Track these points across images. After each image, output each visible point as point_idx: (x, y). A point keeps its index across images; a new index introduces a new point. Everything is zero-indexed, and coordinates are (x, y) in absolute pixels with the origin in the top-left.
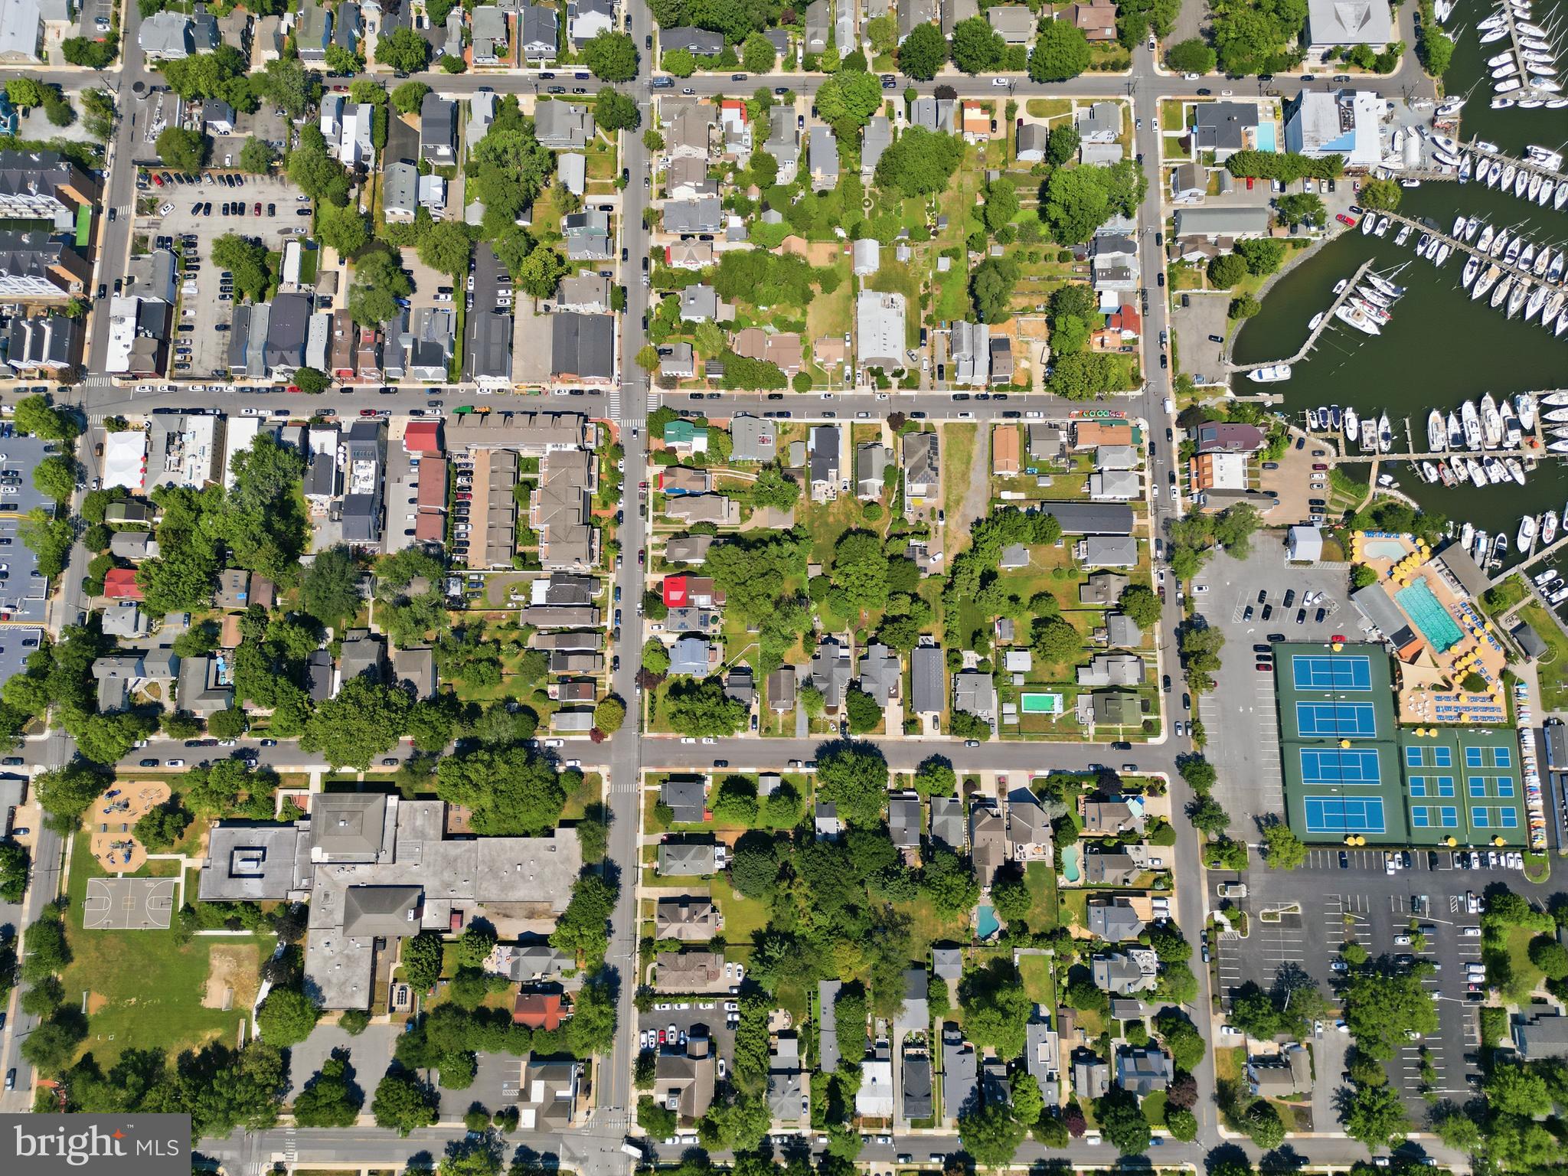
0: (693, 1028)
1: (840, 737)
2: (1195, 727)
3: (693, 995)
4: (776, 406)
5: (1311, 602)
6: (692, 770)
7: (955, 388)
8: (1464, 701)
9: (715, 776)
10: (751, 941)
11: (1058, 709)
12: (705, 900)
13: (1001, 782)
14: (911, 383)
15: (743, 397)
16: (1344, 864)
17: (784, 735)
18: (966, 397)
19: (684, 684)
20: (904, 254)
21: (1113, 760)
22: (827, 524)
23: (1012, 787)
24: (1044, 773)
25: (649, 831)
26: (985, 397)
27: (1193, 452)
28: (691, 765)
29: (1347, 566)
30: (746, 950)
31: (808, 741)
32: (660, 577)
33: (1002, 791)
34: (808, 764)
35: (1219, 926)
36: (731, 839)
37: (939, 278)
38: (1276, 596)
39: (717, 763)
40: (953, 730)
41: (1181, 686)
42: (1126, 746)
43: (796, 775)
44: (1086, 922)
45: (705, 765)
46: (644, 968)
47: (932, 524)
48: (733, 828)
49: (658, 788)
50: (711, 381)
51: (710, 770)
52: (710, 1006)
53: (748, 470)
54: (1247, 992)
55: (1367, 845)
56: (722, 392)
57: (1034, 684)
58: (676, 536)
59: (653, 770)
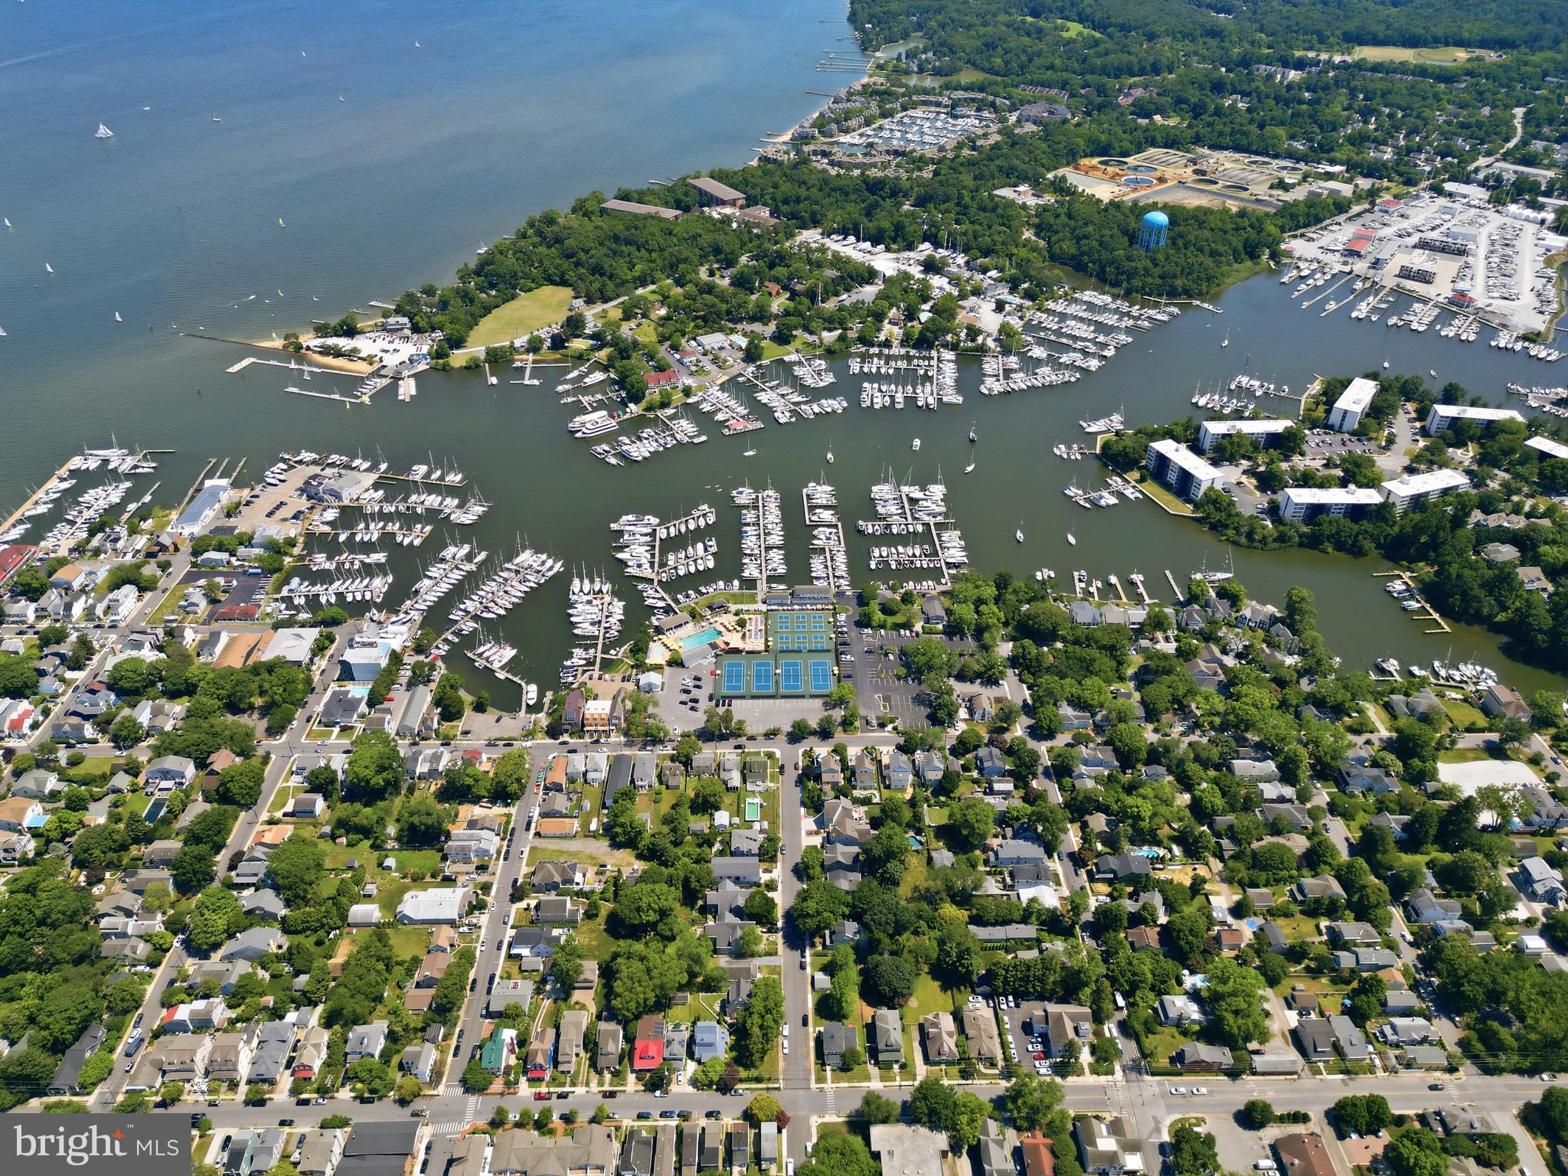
0: (1026, 1034)
1: (780, 934)
2: (771, 735)
3: (1000, 1035)
4: (482, 986)
5: (690, 683)
6: (812, 1044)
7: (498, 859)
8: (752, 628)
9: (815, 1025)
10: (949, 993)
11: (758, 800)
12: (921, 1027)
13: (810, 833)
14: (486, 888)
15: (466, 1013)
16: (849, 677)
17: (779, 974)
18: (507, 852)
19: (734, 1054)
20: (371, 889)
21: (792, 775)
22: (598, 946)
23: (814, 828)
24: (803, 810)
25: (868, 1078)
26: (510, 840)
27: (579, 730)
28: (807, 1045)
29: (667, 668)
30: (957, 996)
31: (785, 957)
32: (631, 1078)
33: (817, 833)
34: (803, 957)
35: (895, 728)
36: (868, 1011)
37: (400, 867)
38: (685, 697)
39: (805, 1022)
40: (773, 859)
41: (743, 740)
42: (782, 767)
43: (812, 964)
44: (903, 790)
45: (807, 1034)
46: (985, 1076)
47: (608, 874)
48: (859, 1009)
49: (829, 1073)
50: (445, 1038)
51: (811, 1029)
52: (1006, 1018)
53: (538, 1007)
54: (934, 719)
55: (838, 665)
56: (457, 1030)
57: (739, 812)
58: (593, 1064)
59: (813, 1077)
